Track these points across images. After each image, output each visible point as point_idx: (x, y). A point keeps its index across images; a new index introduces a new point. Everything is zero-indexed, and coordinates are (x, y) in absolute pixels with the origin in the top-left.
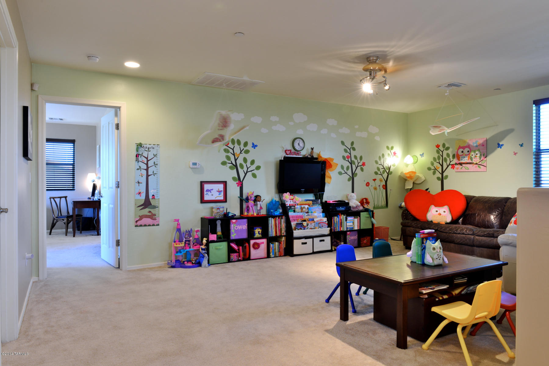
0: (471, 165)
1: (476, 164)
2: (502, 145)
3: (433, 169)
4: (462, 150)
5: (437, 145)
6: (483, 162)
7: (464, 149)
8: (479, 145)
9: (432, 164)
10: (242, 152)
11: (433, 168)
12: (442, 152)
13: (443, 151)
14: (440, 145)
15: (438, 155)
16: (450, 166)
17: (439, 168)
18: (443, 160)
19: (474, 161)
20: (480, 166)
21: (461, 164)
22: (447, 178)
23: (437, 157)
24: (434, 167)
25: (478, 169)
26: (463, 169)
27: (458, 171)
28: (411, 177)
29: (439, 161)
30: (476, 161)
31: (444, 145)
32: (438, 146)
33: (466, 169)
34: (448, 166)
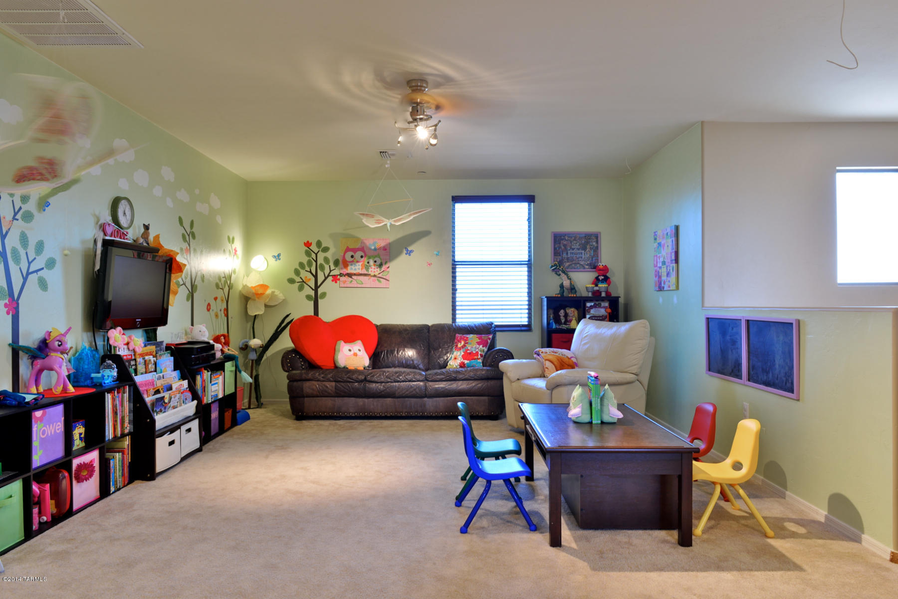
0: (366, 278)
1: (375, 276)
2: (411, 251)
3: (298, 282)
4: (351, 253)
5: (306, 242)
6: (385, 273)
7: (355, 253)
8: (380, 249)
9: (297, 272)
10: (16, 217)
11: (298, 279)
12: (316, 254)
13: (318, 253)
14: (311, 243)
15: (308, 258)
16: (330, 278)
17: (310, 279)
18: (318, 267)
19: (371, 271)
20: (381, 279)
21: (350, 275)
22: (325, 297)
23: (306, 262)
24: (301, 278)
25: (377, 284)
26: (353, 282)
27: (346, 286)
28: (259, 295)
29: (310, 269)
30: (374, 272)
31: (319, 244)
32: (308, 244)
33: (358, 283)
34: (326, 278)
